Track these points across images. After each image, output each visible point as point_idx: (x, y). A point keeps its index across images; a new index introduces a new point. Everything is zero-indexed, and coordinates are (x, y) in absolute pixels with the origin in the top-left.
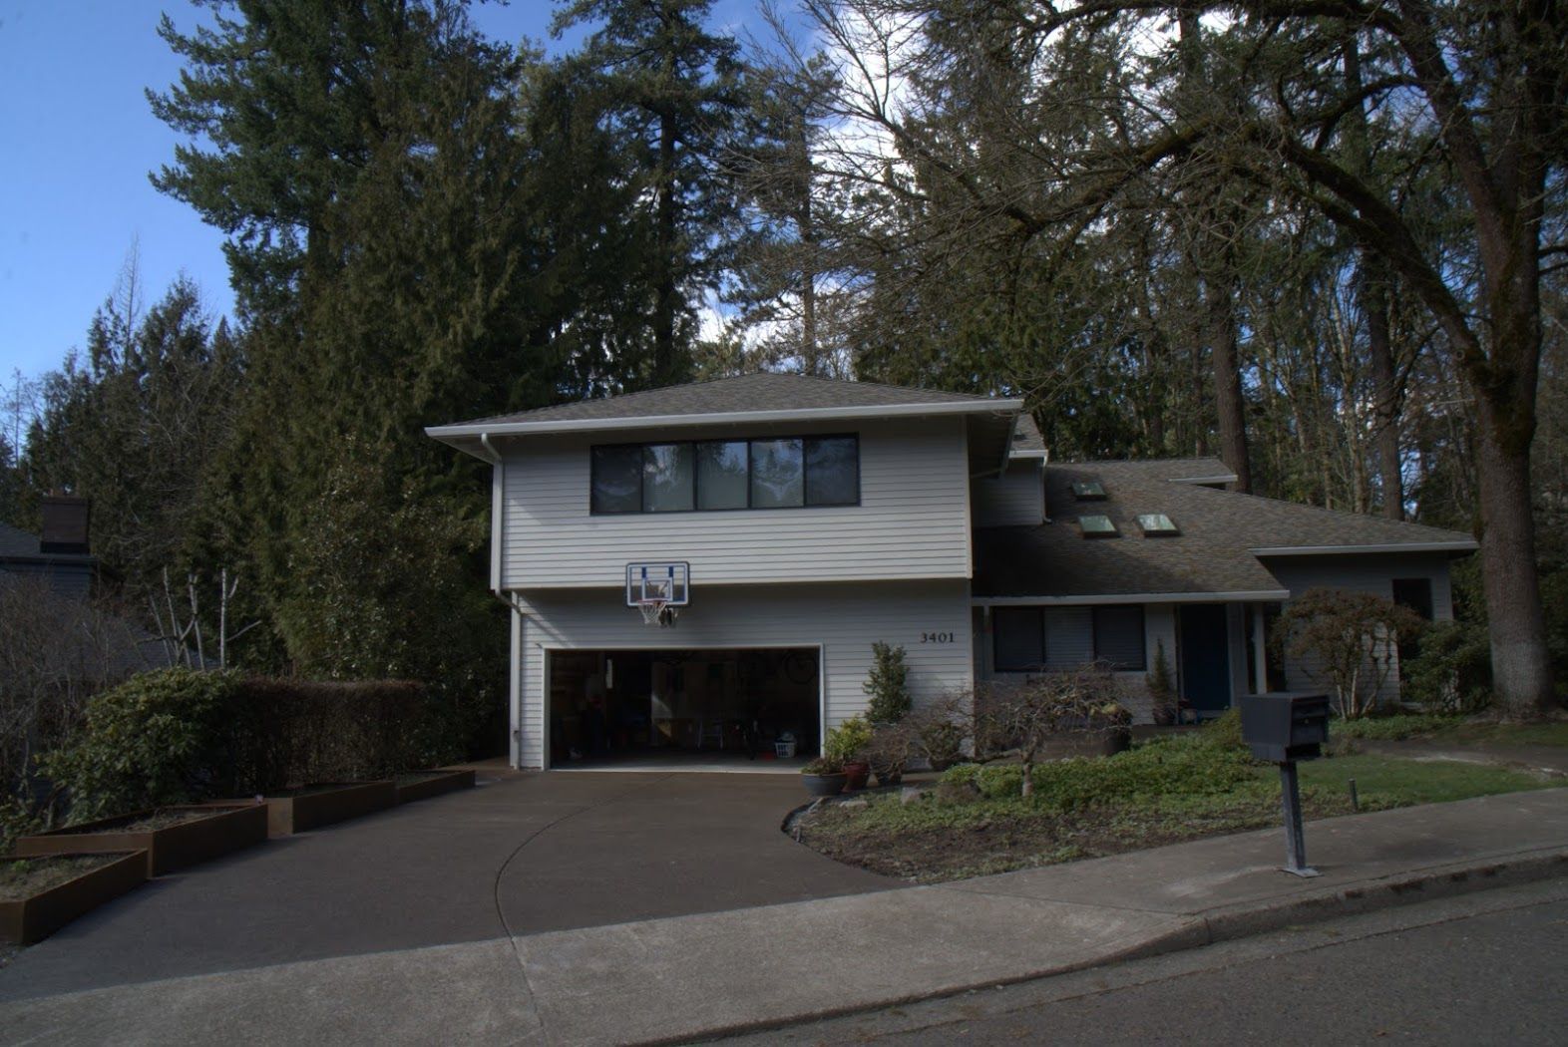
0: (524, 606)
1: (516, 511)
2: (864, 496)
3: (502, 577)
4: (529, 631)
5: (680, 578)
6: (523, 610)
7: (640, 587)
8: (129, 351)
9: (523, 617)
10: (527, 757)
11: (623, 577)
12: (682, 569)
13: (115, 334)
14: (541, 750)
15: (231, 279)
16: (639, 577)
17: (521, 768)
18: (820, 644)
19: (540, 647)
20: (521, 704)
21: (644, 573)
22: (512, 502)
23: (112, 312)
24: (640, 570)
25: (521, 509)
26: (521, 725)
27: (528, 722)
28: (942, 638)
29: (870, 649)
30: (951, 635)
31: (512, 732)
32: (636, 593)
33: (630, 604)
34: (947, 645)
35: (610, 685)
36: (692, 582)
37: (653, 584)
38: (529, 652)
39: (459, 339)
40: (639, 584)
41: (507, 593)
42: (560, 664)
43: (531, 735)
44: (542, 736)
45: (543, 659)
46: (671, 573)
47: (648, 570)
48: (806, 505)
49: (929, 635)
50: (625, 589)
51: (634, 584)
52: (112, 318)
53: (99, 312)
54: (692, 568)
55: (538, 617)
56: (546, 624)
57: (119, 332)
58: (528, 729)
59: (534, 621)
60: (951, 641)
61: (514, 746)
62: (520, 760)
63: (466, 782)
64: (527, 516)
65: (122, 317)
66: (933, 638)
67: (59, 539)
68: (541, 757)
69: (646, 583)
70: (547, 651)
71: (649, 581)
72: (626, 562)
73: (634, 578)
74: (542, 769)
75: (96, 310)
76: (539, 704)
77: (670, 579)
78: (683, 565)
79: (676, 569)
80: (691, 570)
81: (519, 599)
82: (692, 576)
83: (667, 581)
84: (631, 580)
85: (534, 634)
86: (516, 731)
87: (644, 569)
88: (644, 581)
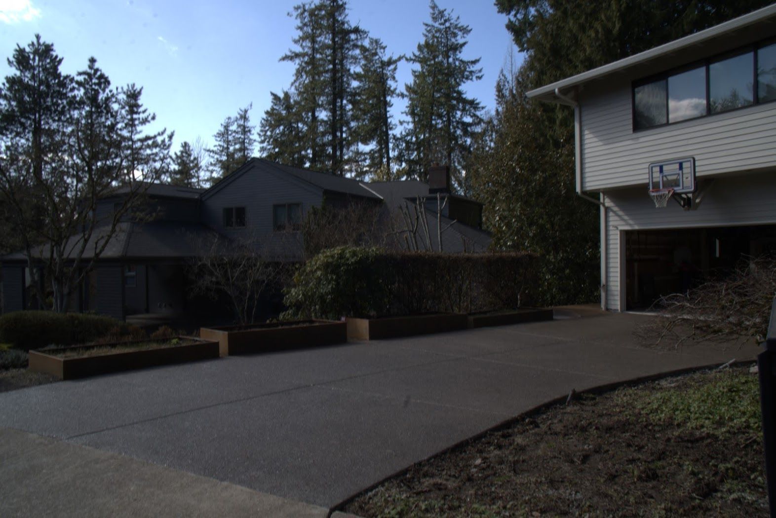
0: (608, 203)
1: (589, 137)
3: (582, 183)
4: (611, 219)
5: (687, 171)
6: (607, 205)
7: (659, 182)
8: (511, 91)
9: (607, 209)
10: (611, 302)
11: (647, 176)
12: (688, 164)
13: (504, 85)
14: (618, 298)
15: (513, 40)
16: (658, 174)
17: (607, 309)
19: (617, 228)
20: (607, 267)
21: (661, 171)
22: (586, 132)
23: (503, 75)
24: (658, 169)
25: (591, 136)
26: (607, 281)
27: (611, 279)
31: (602, 285)
32: (656, 186)
33: (651, 194)
35: (718, 255)
36: (697, 174)
37: (670, 178)
38: (611, 233)
39: (600, 36)
40: (658, 179)
41: (595, 194)
42: (628, 237)
43: (613, 288)
44: (619, 288)
45: (618, 237)
46: (681, 168)
47: (665, 168)
50: (648, 184)
51: (655, 180)
52: (503, 78)
53: (500, 77)
54: (697, 163)
55: (616, 209)
56: (621, 213)
57: (506, 84)
58: (611, 284)
59: (614, 212)
61: (603, 294)
62: (607, 303)
64: (595, 139)
65: (506, 76)
67: (435, 187)
68: (619, 303)
69: (663, 177)
70: (621, 231)
71: (666, 176)
72: (648, 164)
73: (654, 175)
74: (619, 311)
75: (498, 76)
76: (617, 267)
77: (681, 172)
78: (690, 161)
79: (684, 165)
80: (696, 165)
81: (604, 196)
82: (697, 169)
83: (679, 174)
84: (652, 178)
85: (614, 220)
86: (604, 285)
87: (661, 167)
88: (661, 176)
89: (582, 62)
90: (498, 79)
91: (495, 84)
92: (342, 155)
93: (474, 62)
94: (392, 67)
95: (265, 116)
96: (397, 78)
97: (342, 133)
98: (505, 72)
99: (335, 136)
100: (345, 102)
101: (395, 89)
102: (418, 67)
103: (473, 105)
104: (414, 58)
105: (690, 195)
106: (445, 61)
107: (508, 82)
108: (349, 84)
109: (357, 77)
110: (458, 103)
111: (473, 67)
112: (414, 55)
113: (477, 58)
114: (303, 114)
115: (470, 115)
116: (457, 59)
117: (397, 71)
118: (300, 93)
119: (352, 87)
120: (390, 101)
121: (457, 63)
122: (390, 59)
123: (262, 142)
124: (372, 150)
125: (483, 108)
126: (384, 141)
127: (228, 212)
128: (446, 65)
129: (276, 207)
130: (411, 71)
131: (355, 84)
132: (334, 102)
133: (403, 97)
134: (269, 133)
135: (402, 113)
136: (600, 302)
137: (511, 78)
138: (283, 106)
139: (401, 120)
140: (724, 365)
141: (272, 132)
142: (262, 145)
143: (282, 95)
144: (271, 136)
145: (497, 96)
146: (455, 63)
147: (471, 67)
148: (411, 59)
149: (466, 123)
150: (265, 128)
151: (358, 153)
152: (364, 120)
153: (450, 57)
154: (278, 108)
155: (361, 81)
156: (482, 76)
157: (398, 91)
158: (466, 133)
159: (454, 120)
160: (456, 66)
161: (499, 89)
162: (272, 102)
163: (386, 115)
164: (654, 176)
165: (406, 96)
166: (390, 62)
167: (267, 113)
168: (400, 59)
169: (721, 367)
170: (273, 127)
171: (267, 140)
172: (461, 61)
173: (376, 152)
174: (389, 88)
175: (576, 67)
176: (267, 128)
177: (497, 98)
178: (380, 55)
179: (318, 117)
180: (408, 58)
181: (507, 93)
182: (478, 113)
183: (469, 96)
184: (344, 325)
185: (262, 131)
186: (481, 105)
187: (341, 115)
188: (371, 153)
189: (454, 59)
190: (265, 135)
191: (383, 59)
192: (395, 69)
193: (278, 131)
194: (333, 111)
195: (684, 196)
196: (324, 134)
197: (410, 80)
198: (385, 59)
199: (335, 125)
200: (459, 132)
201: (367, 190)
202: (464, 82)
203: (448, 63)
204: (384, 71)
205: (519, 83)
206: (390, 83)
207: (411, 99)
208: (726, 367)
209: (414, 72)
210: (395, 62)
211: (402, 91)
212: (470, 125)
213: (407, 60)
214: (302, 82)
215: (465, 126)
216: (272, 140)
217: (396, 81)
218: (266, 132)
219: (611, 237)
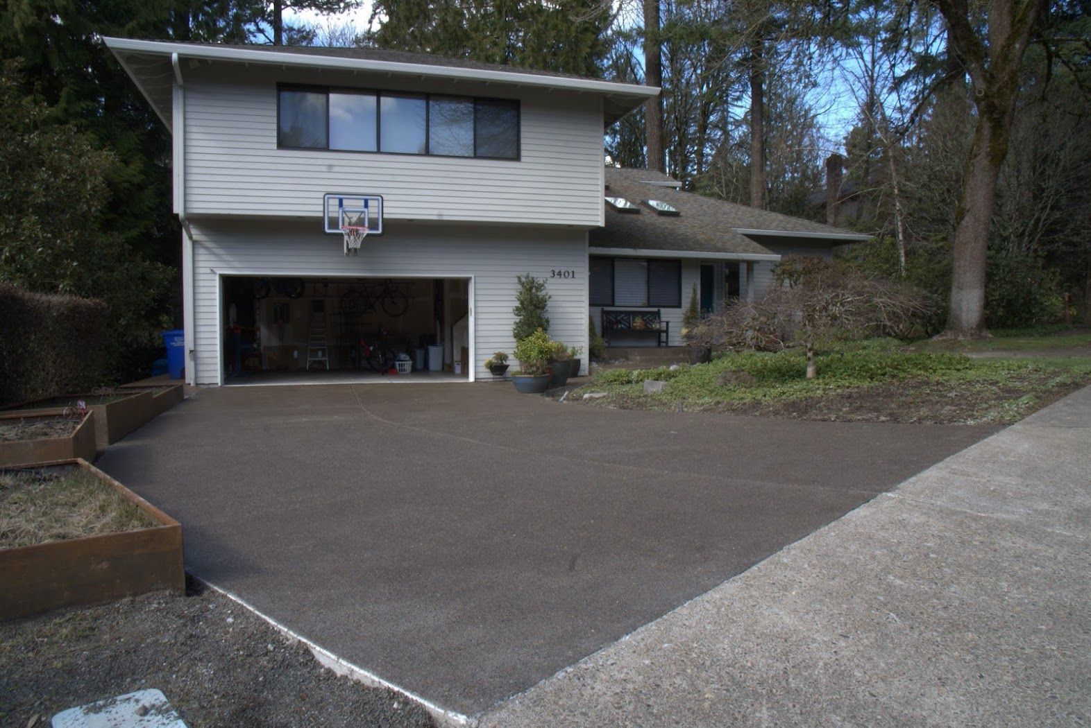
2: (523, 153)
3: (185, 201)
4: (202, 258)
5: (373, 211)
6: (194, 236)
7: (337, 217)
9: (195, 243)
10: (201, 374)
11: (321, 208)
12: (375, 203)
14: (217, 368)
16: (337, 208)
17: (197, 384)
18: (473, 276)
19: (213, 272)
21: (341, 205)
24: (337, 202)
26: (197, 345)
27: (203, 342)
28: (567, 274)
29: (516, 280)
30: (573, 272)
31: (186, 352)
32: (334, 222)
33: (327, 231)
34: (570, 280)
36: (385, 216)
38: (203, 277)
40: (335, 215)
43: (207, 354)
44: (217, 354)
46: (366, 206)
47: (345, 202)
48: (476, 157)
49: (557, 271)
50: (323, 218)
51: (331, 215)
54: (385, 204)
56: (219, 251)
58: (203, 348)
60: (573, 277)
61: (191, 365)
62: (196, 377)
66: (559, 274)
68: (218, 374)
69: (343, 213)
70: (221, 276)
71: (347, 212)
72: (323, 193)
73: (331, 209)
74: (220, 384)
77: (366, 210)
78: (378, 200)
79: (370, 203)
81: (190, 222)
82: (386, 210)
83: (362, 212)
84: (328, 212)
85: (206, 260)
86: (190, 351)
87: (341, 201)
88: (341, 211)
219: (203, 283)
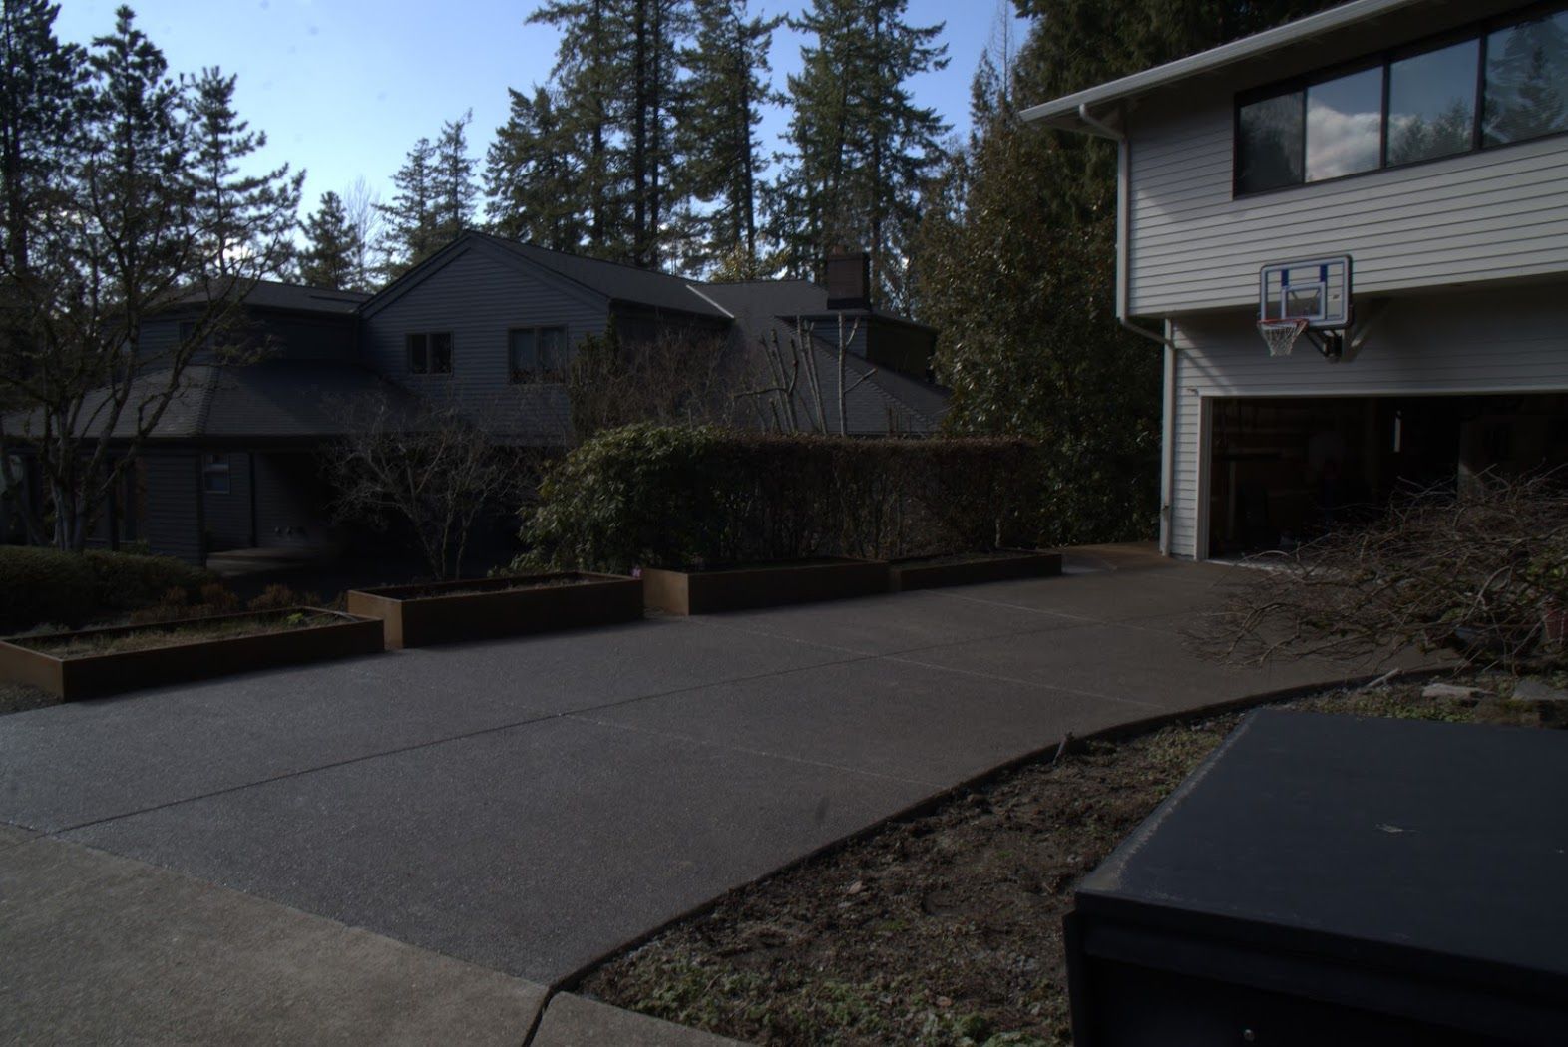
0: (1180, 340)
1: (1145, 205)
4: (1185, 373)
5: (1334, 284)
6: (1178, 344)
7: (1278, 304)
8: (1003, 96)
9: (1178, 353)
10: (1178, 541)
11: (1256, 290)
12: (1339, 269)
13: (989, 84)
14: (1195, 534)
16: (1278, 286)
17: (1172, 555)
19: (1197, 393)
20: (1174, 471)
21: (1285, 281)
22: (1140, 196)
23: (987, 63)
24: (1278, 277)
25: (1149, 203)
26: (1173, 498)
27: (1182, 494)
31: (1162, 507)
33: (1263, 328)
35: (1397, 447)
36: (1356, 290)
37: (1301, 295)
38: (1184, 401)
40: (1277, 298)
41: (1155, 323)
42: (1219, 412)
43: (1184, 513)
44: (1195, 514)
45: (1198, 410)
46: (1323, 277)
47: (1292, 275)
50: (1255, 308)
51: (1271, 299)
52: (987, 69)
53: (980, 66)
55: (1194, 353)
56: (1204, 362)
57: (993, 81)
58: (1181, 504)
59: (1191, 359)
61: (1164, 525)
62: (1171, 544)
63: (1050, 569)
64: (1157, 211)
65: (994, 65)
67: (841, 295)
68: (1194, 542)
69: (1287, 294)
70: (1204, 398)
71: (1293, 292)
72: (1259, 266)
73: (1272, 288)
74: (1195, 558)
75: (977, 64)
76: (1194, 471)
77: (1322, 284)
78: (1341, 262)
79: (1331, 270)
80: (1354, 270)
81: (1172, 327)
82: (1356, 279)
83: (1319, 289)
84: (1266, 294)
85: (1190, 377)
86: (1166, 507)
87: (1285, 274)
88: (1284, 291)
89: (1141, 45)
90: (978, 71)
91: (971, 81)
92: (656, 221)
93: (931, 32)
94: (761, 39)
95: (496, 139)
96: (770, 64)
97: (656, 175)
98: (992, 57)
99: (641, 183)
100: (662, 111)
101: (768, 86)
102: (813, 41)
103: (928, 120)
104: (806, 22)
105: (1341, 333)
106: (871, 29)
107: (997, 78)
108: (671, 76)
109: (689, 59)
110: (896, 118)
111: (929, 42)
112: (807, 16)
113: (938, 24)
114: (576, 136)
115: (919, 142)
116: (896, 25)
117: (771, 48)
118: (570, 93)
119: (677, 80)
120: (756, 111)
121: (896, 34)
122: (758, 22)
123: (492, 193)
124: (718, 212)
125: (947, 128)
126: (742, 195)
127: (416, 342)
128: (873, 37)
129: (515, 333)
130: (800, 50)
131: (684, 74)
132: (638, 113)
133: (783, 104)
134: (505, 175)
135: (780, 137)
136: (1158, 539)
137: (1004, 72)
138: (533, 118)
139: (779, 152)
140: (1378, 680)
141: (511, 171)
142: (490, 200)
143: (532, 96)
144: (510, 182)
145: (975, 105)
146: (891, 33)
147: (925, 42)
148: (800, 25)
149: (911, 158)
150: (497, 164)
151: (689, 219)
152: (701, 151)
153: (881, 20)
154: (523, 122)
155: (696, 68)
156: (946, 61)
157: (771, 91)
158: (911, 180)
159: (887, 153)
160: (893, 39)
161: (979, 92)
162: (512, 109)
163: (747, 139)
164: (1269, 291)
165: (789, 101)
166: (756, 30)
167: (501, 132)
168: (777, 22)
169: (1372, 684)
170: (514, 163)
171: (503, 189)
172: (904, 28)
173: (725, 217)
174: (755, 84)
175: (1129, 55)
176: (502, 164)
177: (973, 110)
178: (737, 12)
179: (606, 142)
180: (795, 21)
181: (994, 101)
182: (937, 139)
183: (918, 103)
184: (639, 585)
185: (490, 170)
186: (942, 123)
187: (655, 140)
188: (717, 218)
189: (889, 25)
190: (497, 179)
191: (742, 22)
192: (767, 44)
193: (523, 172)
194: (638, 131)
195: (1328, 333)
196: (618, 178)
197: (798, 68)
198: (747, 22)
199: (641, 160)
200: (896, 178)
201: (703, 300)
202: (910, 74)
203: (877, 33)
204: (745, 49)
205: (1018, 79)
206: (757, 72)
207: (799, 108)
208: (1381, 683)
209: (806, 51)
210: (768, 28)
211: (782, 92)
212: (919, 163)
213: (791, 25)
214: (575, 70)
215: (911, 164)
216: (511, 189)
217: (770, 69)
218: (500, 171)
219: (1184, 410)
